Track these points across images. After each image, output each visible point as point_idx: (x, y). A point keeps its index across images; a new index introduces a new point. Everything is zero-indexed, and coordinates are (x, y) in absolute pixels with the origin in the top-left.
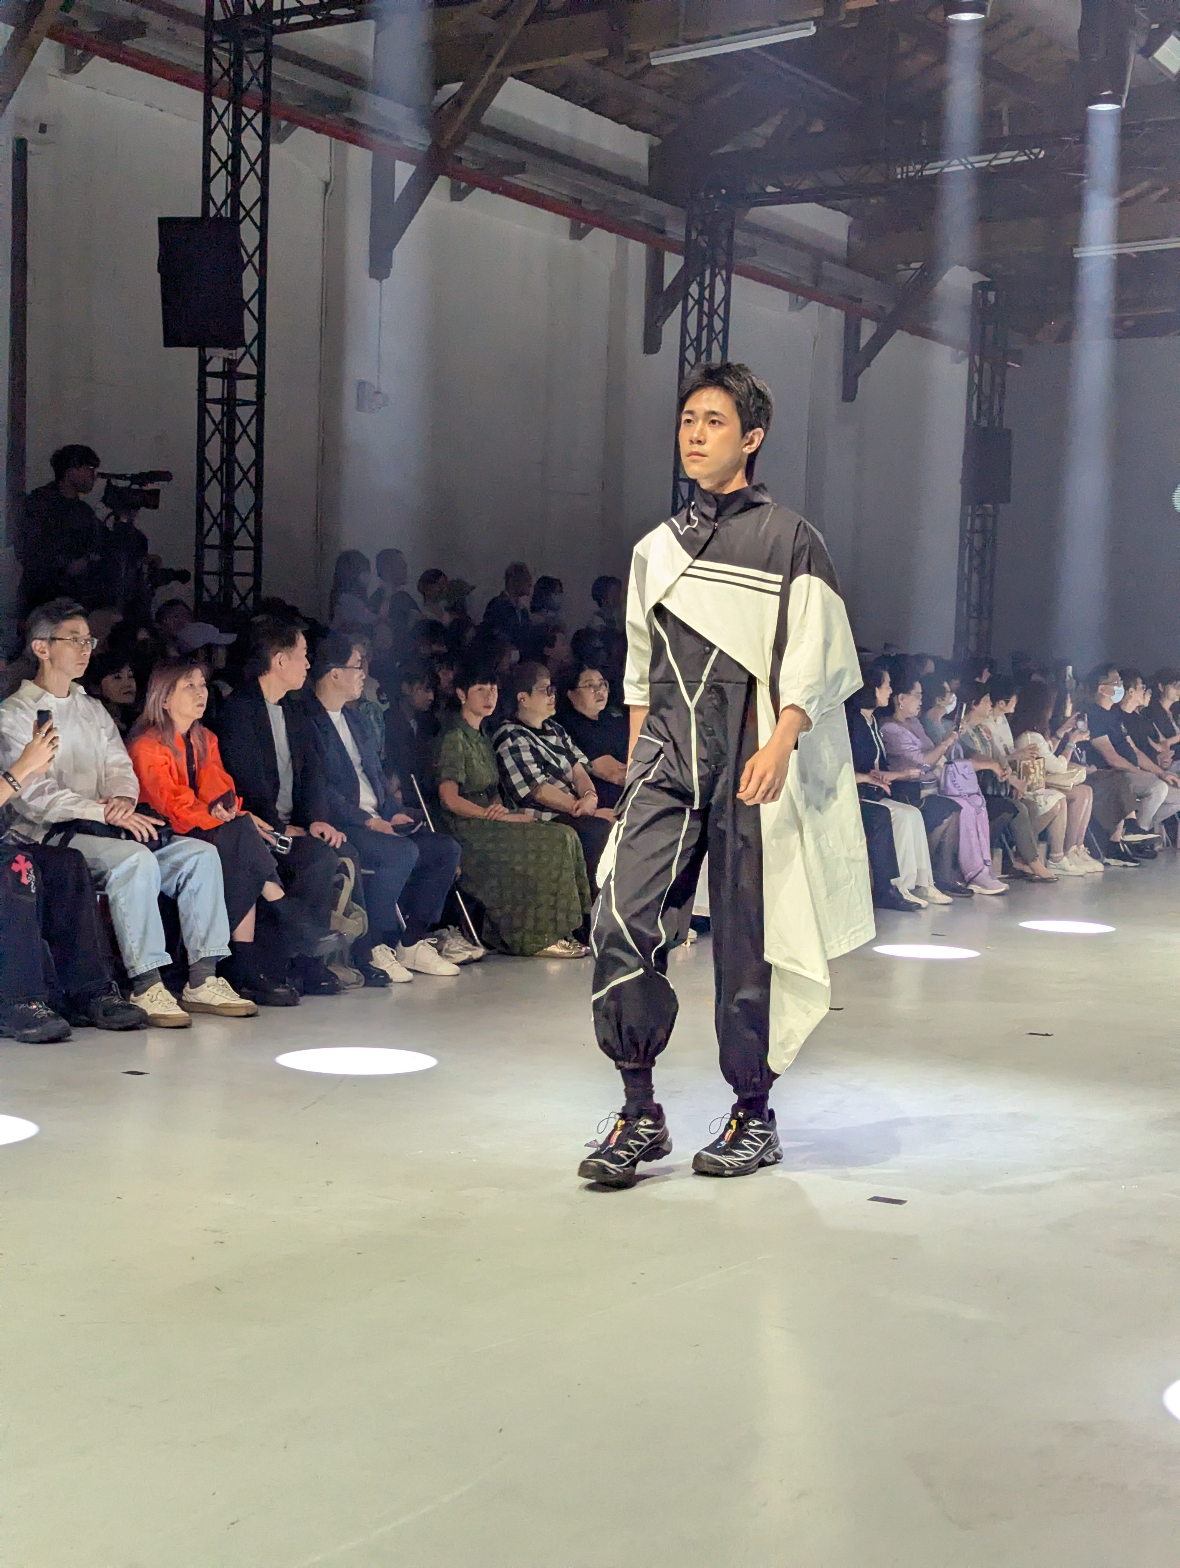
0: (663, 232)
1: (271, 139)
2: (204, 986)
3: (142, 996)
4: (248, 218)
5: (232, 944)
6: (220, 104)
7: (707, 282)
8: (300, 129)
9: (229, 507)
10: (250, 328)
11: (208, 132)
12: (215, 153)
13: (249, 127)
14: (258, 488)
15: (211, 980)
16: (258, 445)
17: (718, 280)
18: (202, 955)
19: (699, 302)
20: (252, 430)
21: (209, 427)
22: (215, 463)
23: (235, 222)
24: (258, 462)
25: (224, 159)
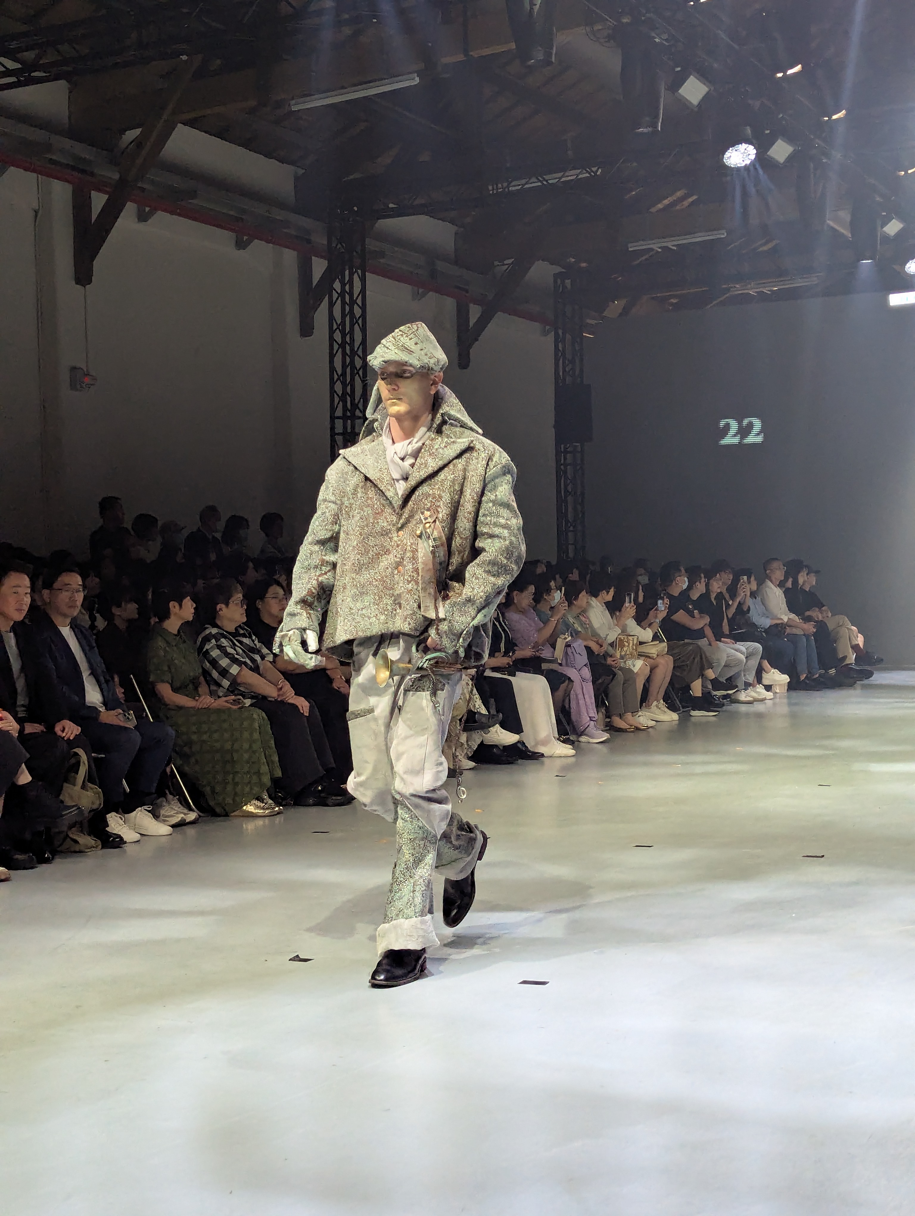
0: (309, 241)
7: (347, 279)
17: (356, 276)
19: (342, 295)
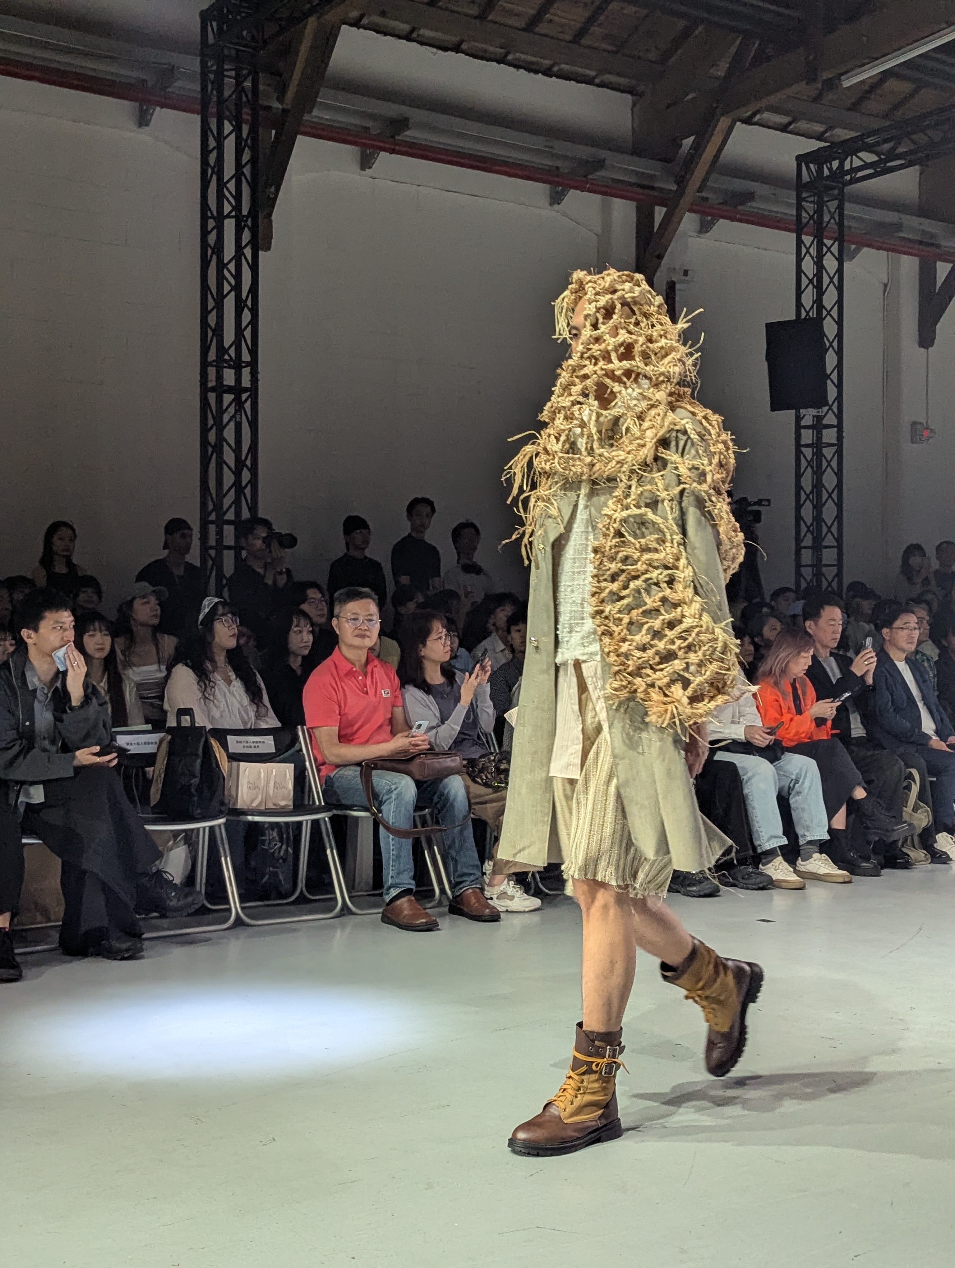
1: (845, 258)
2: (811, 860)
3: (768, 866)
4: (828, 317)
5: (830, 831)
6: (807, 239)
8: (866, 249)
9: (818, 518)
10: (832, 393)
11: (799, 260)
12: (805, 274)
13: (829, 254)
14: (839, 505)
15: (816, 856)
16: (839, 474)
18: (809, 839)
20: (834, 464)
21: (804, 463)
22: (808, 489)
23: (820, 320)
24: (839, 486)
25: (811, 277)
